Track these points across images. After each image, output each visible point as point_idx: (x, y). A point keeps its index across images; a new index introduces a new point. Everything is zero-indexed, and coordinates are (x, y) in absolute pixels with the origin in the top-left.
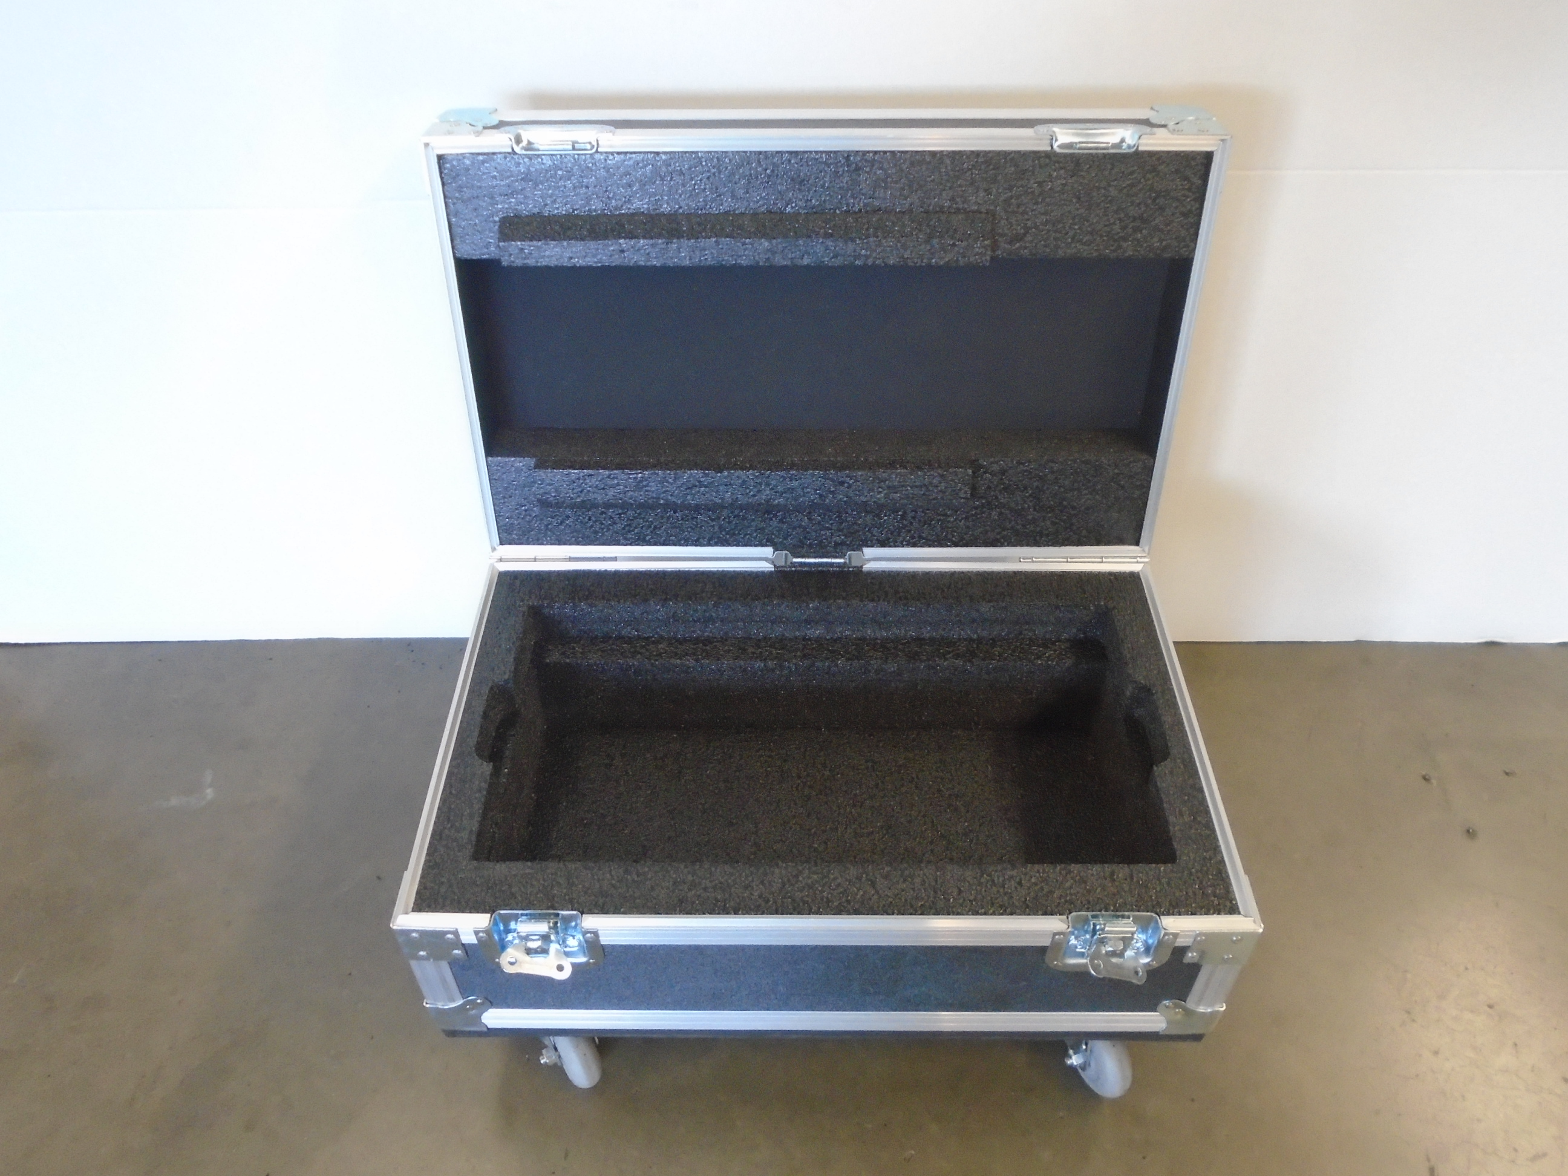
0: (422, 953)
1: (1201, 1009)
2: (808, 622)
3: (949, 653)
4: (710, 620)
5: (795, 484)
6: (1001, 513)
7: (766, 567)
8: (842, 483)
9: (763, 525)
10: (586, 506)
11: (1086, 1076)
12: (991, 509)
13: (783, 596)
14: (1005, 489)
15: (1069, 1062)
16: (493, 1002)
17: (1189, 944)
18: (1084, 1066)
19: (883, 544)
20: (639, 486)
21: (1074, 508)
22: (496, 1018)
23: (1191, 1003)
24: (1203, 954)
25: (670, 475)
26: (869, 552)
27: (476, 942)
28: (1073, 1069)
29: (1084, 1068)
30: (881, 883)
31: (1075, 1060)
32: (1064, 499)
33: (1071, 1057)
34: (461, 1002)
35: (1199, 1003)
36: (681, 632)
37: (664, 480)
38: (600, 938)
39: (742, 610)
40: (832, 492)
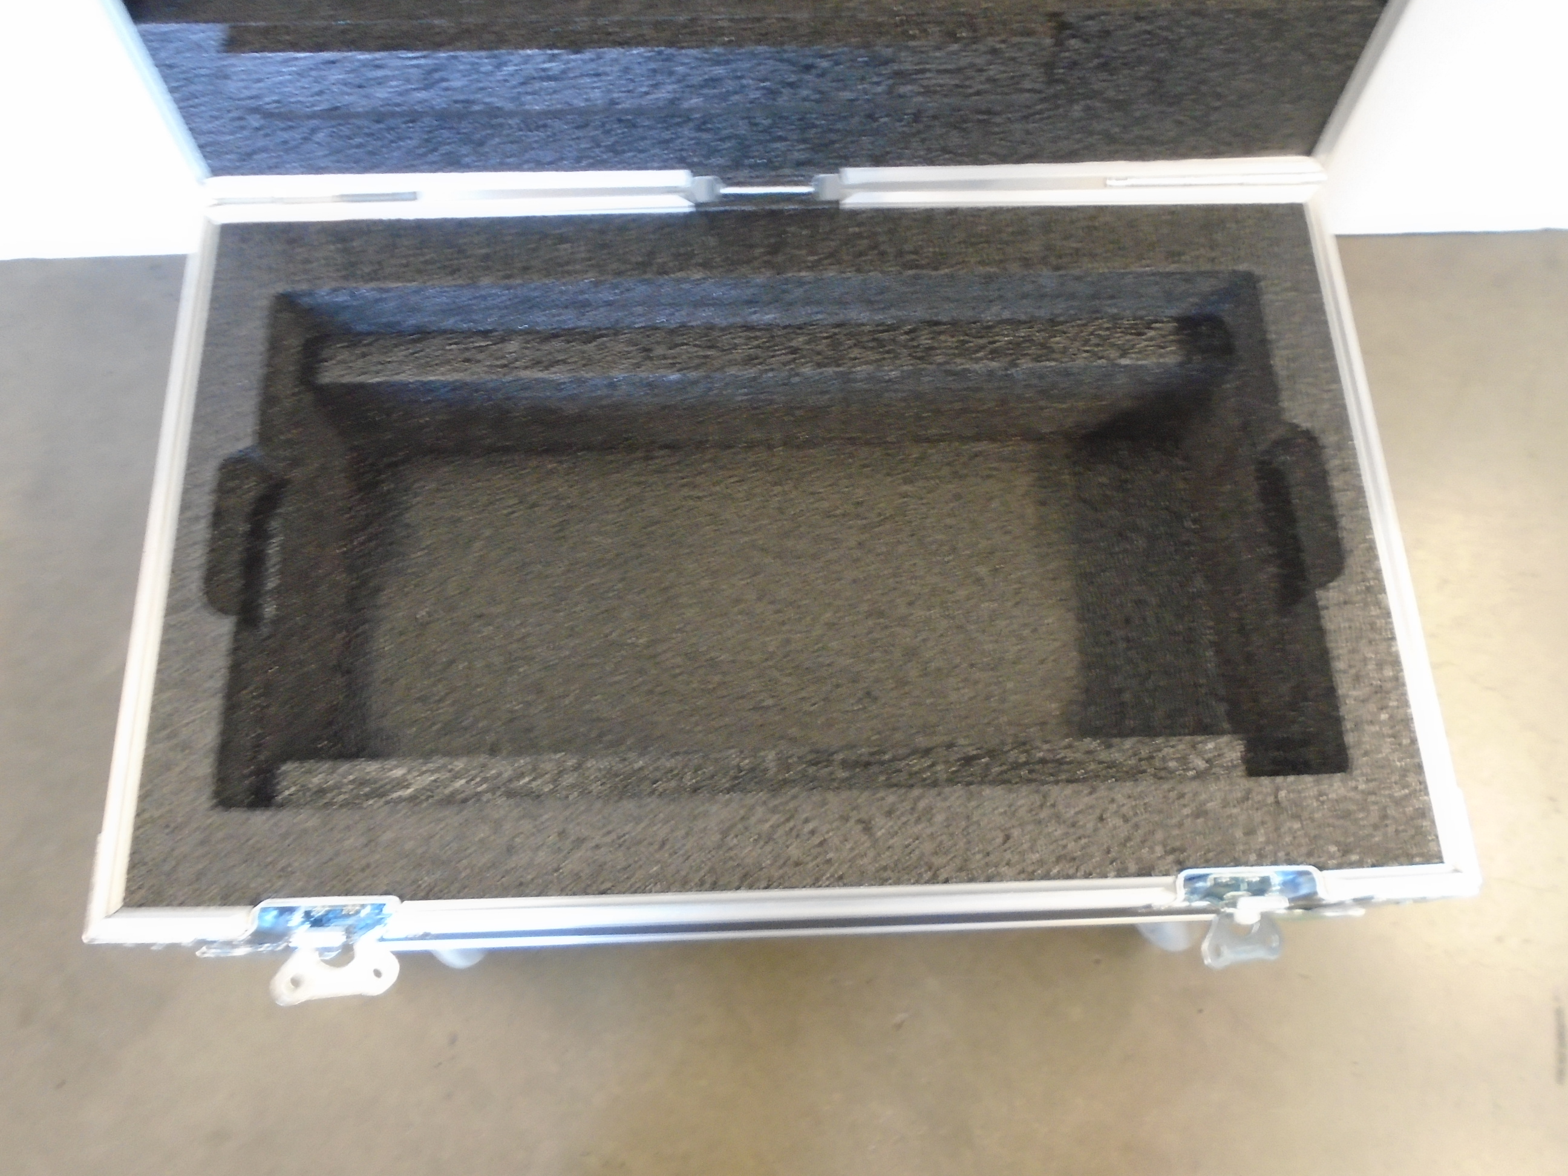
2: (750, 302)
3: (982, 348)
4: (585, 305)
5: (719, 71)
6: (1088, 108)
7: (680, 205)
8: (808, 68)
9: (667, 135)
10: (336, 114)
12: (1072, 102)
13: (706, 265)
14: (1104, 66)
19: (878, 160)
20: (430, 79)
21: (1219, 96)
25: (482, 59)
26: (853, 175)
30: (882, 826)
32: (1203, 82)
36: (542, 320)
37: (475, 67)
39: (641, 291)
40: (791, 85)
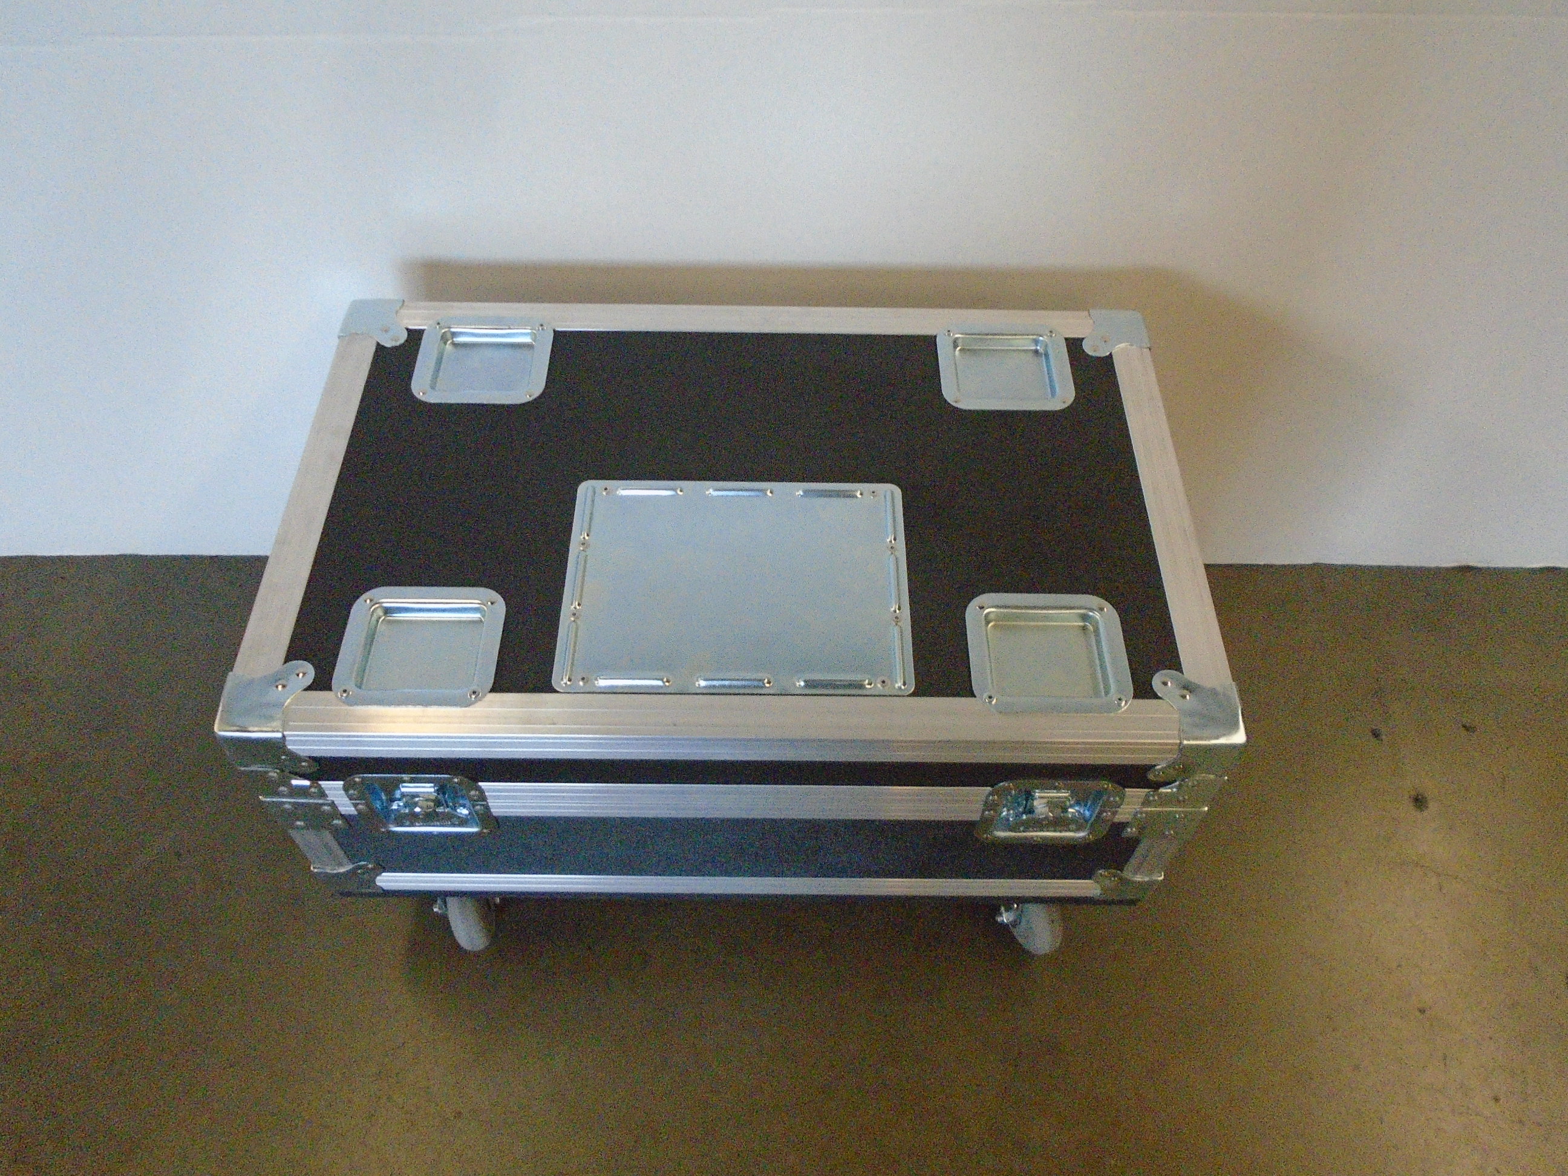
0: (298, 823)
1: (1138, 878)
11: (1015, 932)
15: (999, 919)
16: (384, 867)
17: (1130, 820)
18: (1015, 924)
22: (389, 880)
23: (1127, 874)
24: (1142, 829)
27: (356, 813)
28: (1004, 927)
29: (1014, 926)
31: (1005, 918)
33: (1001, 915)
34: (350, 867)
35: (1135, 873)
38: (492, 810)
